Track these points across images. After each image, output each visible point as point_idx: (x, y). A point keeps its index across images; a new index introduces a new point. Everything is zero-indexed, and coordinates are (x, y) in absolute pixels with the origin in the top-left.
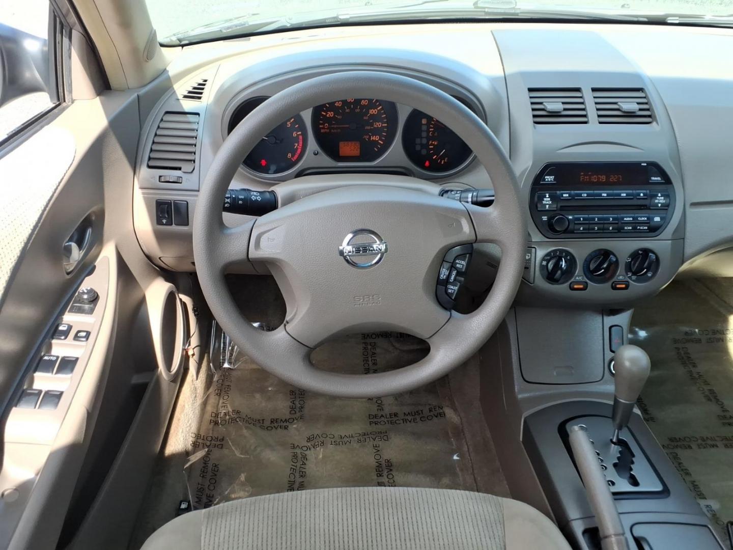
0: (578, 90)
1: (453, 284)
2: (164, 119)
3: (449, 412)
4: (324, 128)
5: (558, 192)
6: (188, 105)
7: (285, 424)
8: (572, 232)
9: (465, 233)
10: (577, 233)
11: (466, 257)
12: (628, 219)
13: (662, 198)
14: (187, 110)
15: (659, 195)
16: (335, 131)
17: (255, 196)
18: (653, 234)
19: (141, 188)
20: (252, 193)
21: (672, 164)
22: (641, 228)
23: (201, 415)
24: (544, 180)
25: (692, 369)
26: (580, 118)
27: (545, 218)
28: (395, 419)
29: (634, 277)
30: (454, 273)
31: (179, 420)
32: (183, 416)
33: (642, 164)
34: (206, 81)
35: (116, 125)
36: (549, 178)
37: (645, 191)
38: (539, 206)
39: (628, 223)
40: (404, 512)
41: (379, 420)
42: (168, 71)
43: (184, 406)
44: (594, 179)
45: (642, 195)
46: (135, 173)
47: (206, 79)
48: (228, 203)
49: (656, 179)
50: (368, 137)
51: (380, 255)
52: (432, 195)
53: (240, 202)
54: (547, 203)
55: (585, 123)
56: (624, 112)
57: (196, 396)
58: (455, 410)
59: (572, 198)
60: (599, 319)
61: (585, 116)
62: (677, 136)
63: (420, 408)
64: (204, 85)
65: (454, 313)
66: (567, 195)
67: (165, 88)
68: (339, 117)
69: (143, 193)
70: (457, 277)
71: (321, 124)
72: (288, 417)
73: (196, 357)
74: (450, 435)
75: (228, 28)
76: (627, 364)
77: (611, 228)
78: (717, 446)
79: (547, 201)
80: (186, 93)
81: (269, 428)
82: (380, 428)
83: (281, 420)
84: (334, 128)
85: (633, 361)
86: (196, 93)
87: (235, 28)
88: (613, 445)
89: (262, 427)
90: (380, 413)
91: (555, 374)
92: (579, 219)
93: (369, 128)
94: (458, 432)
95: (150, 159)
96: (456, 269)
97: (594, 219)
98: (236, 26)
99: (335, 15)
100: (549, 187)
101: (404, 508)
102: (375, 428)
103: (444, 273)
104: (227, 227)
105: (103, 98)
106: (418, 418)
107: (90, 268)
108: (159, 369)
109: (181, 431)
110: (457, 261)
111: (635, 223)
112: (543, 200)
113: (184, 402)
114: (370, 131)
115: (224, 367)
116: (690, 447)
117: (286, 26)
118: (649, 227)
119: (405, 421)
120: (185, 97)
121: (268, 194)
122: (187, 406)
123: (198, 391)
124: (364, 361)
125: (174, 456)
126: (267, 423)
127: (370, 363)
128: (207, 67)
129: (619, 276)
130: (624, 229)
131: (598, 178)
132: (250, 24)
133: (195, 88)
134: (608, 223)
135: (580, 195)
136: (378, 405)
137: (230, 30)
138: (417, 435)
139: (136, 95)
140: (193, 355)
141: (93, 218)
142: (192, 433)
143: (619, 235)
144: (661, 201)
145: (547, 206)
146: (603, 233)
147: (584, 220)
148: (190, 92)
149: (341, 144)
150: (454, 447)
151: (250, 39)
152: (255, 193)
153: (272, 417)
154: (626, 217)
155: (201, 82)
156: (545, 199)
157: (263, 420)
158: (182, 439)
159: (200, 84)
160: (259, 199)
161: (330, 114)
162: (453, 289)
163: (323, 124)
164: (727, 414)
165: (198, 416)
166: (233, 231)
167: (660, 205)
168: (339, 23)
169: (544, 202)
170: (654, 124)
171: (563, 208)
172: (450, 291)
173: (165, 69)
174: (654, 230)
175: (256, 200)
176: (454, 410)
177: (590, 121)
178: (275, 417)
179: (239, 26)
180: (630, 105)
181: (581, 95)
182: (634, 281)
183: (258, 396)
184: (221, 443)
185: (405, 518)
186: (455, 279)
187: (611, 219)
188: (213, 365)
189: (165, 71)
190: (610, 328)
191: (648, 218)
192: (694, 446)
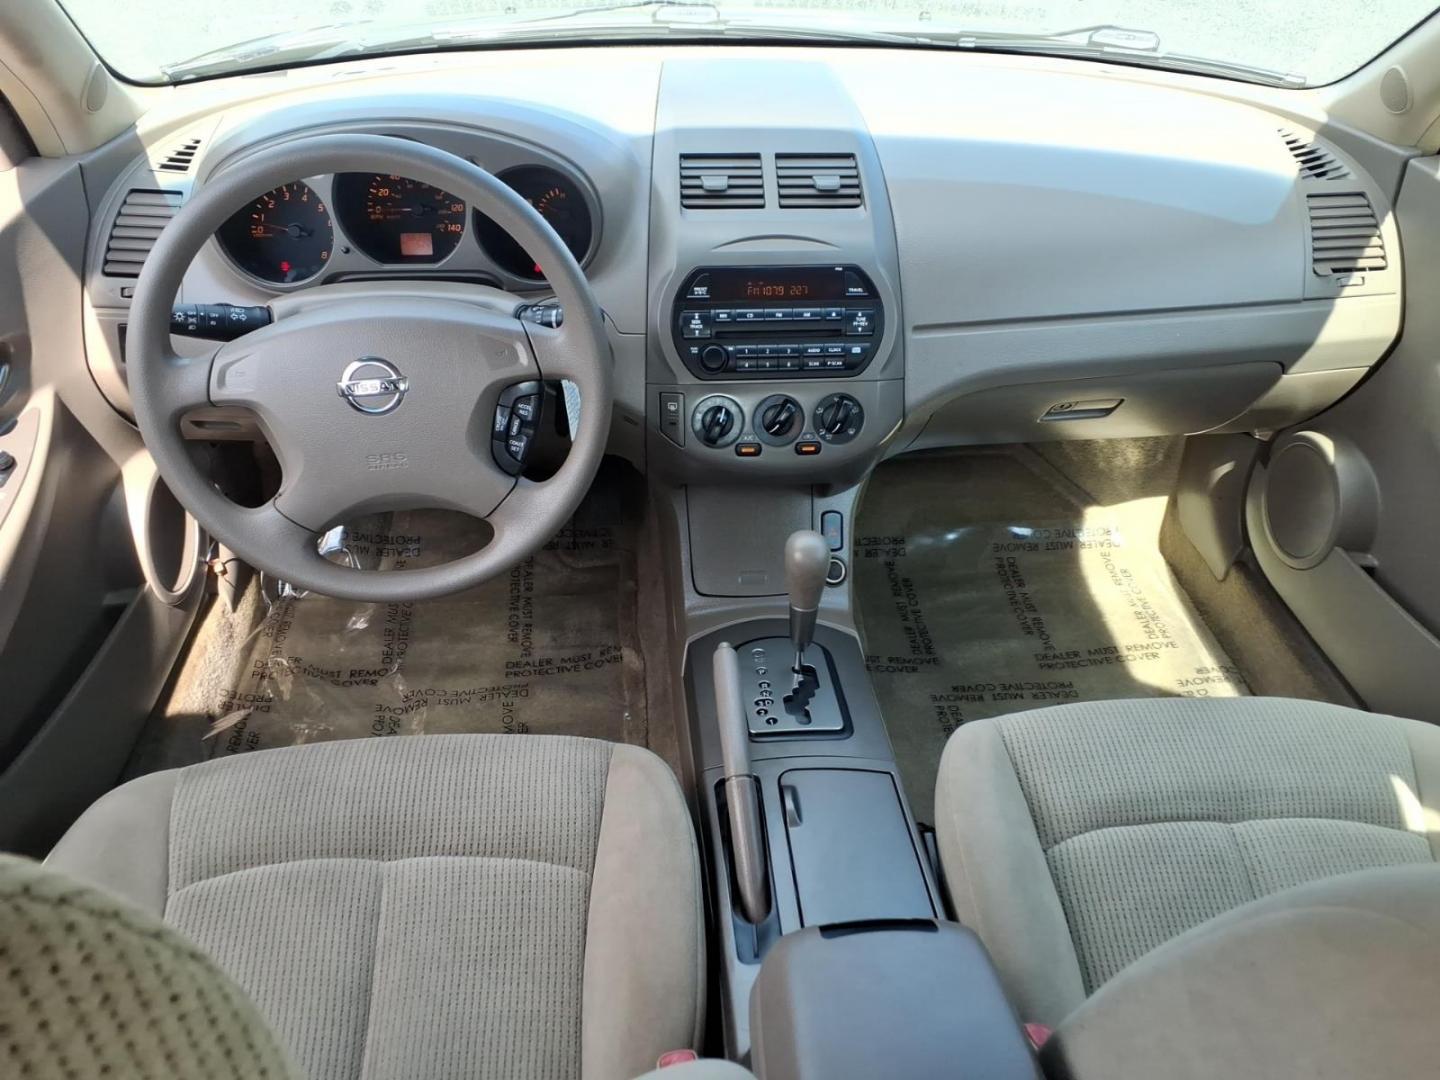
0: (756, 156)
1: (518, 437)
2: (128, 201)
3: (628, 655)
4: (375, 213)
5: (713, 311)
6: (166, 180)
7: (373, 678)
8: (734, 370)
9: (521, 364)
10: (740, 372)
11: (530, 399)
12: (814, 351)
13: (864, 319)
14: (163, 187)
15: (860, 315)
16: (392, 217)
17: (236, 313)
18: (849, 372)
19: (96, 307)
20: (232, 310)
21: (882, 271)
22: (834, 364)
23: (241, 665)
24: (693, 293)
25: (1017, 590)
26: (753, 200)
27: (695, 350)
28: (546, 667)
29: (829, 436)
30: (516, 423)
31: (195, 666)
32: (202, 662)
33: (837, 269)
34: (198, 142)
35: (38, 210)
36: (700, 291)
37: (838, 309)
38: (685, 331)
39: (814, 357)
40: (468, 763)
41: (522, 670)
42: (136, 127)
43: (205, 647)
44: (767, 291)
45: (834, 314)
46: (83, 285)
47: (198, 138)
48: (192, 324)
49: (855, 290)
50: (444, 226)
51: (397, 395)
52: (502, 313)
53: (213, 323)
54: (697, 327)
55: (762, 207)
56: (821, 191)
57: (231, 636)
58: (638, 651)
59: (733, 320)
60: (806, 502)
61: (761, 196)
62: (897, 227)
63: (588, 650)
64: (195, 148)
65: (523, 480)
66: (725, 316)
67: (131, 152)
68: (397, 196)
69: (99, 315)
70: (523, 429)
71: (370, 207)
72: (378, 669)
73: (231, 576)
74: (625, 687)
75: (246, 57)
76: (798, 556)
77: (789, 364)
78: (1022, 697)
79: (696, 324)
80: (165, 161)
81: (348, 684)
82: (520, 680)
83: (368, 672)
84: (390, 214)
85: (807, 552)
86: (179, 162)
87: (257, 56)
88: (796, 675)
89: (336, 683)
90: (525, 660)
91: (740, 580)
92: (743, 351)
93: (444, 212)
94: (638, 682)
95: (106, 262)
96: (519, 416)
97: (764, 351)
98: (259, 53)
99: (429, 35)
100: (699, 304)
101: (469, 758)
102: (514, 680)
103: (501, 422)
104: (177, 356)
105: (22, 169)
106: (582, 664)
107: (10, 423)
108: (148, 584)
109: (197, 683)
110: (520, 406)
111: (824, 356)
112: (690, 323)
113: (205, 641)
114: (448, 217)
115: (284, 594)
116: (981, 698)
117: (356, 50)
118: (844, 364)
119: (561, 669)
120: (164, 166)
121: (258, 310)
122: (210, 648)
123: (238, 630)
124: (512, 585)
125: (182, 718)
126: (345, 677)
127: (522, 589)
128: (204, 120)
129: (805, 434)
130: (808, 365)
131: (774, 290)
132: (281, 49)
133: (180, 153)
134: (786, 357)
135: (744, 315)
136: (523, 648)
137: (250, 59)
138: (575, 689)
139: (75, 165)
140: (224, 572)
141: (12, 350)
142: (222, 690)
143: (802, 374)
144: (863, 324)
145: (697, 332)
146: (778, 371)
147: (770, 352)
148: (171, 160)
149: (404, 237)
150: (626, 704)
151: (286, 73)
152: (237, 310)
153: (353, 668)
154: (811, 348)
155: (191, 144)
156: (693, 322)
157: (339, 672)
158: (199, 695)
159: (188, 147)
160: (243, 317)
161: (384, 192)
162: (518, 446)
163: (374, 207)
164: (1051, 653)
165: (236, 667)
166: (185, 361)
167: (860, 329)
168: (435, 46)
169: (692, 326)
170: (862, 207)
171: (719, 335)
172: (514, 449)
173: (134, 124)
174: (854, 367)
175: (239, 320)
176: (636, 652)
177: (767, 204)
178: (356, 668)
179: (264, 52)
180: (827, 180)
181: (758, 165)
182: (829, 441)
183: (334, 638)
184: (268, 704)
185: (467, 769)
186: (519, 432)
187: (789, 351)
188: (267, 593)
189: (132, 126)
190: (823, 514)
191: (843, 349)
192: (987, 696)
